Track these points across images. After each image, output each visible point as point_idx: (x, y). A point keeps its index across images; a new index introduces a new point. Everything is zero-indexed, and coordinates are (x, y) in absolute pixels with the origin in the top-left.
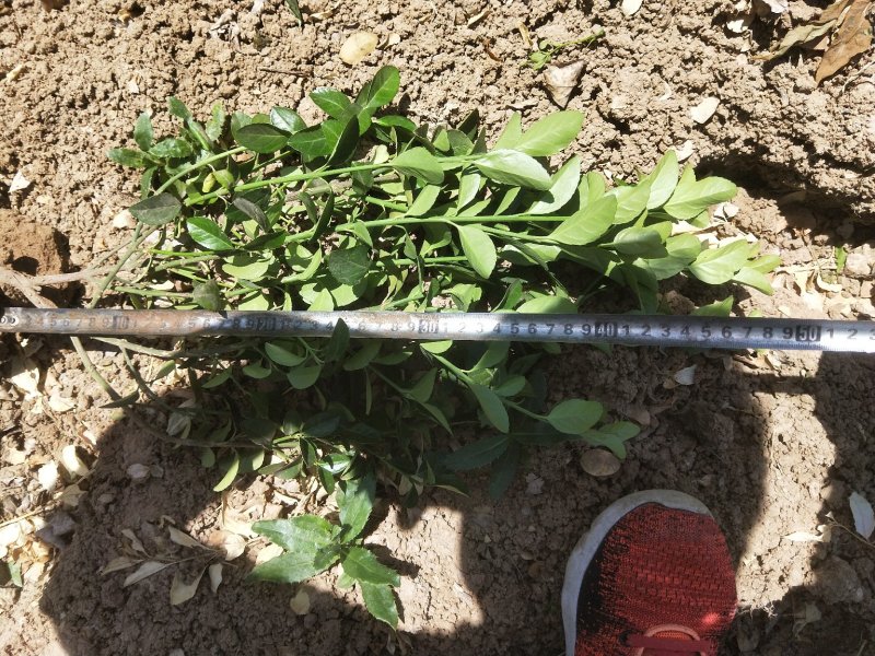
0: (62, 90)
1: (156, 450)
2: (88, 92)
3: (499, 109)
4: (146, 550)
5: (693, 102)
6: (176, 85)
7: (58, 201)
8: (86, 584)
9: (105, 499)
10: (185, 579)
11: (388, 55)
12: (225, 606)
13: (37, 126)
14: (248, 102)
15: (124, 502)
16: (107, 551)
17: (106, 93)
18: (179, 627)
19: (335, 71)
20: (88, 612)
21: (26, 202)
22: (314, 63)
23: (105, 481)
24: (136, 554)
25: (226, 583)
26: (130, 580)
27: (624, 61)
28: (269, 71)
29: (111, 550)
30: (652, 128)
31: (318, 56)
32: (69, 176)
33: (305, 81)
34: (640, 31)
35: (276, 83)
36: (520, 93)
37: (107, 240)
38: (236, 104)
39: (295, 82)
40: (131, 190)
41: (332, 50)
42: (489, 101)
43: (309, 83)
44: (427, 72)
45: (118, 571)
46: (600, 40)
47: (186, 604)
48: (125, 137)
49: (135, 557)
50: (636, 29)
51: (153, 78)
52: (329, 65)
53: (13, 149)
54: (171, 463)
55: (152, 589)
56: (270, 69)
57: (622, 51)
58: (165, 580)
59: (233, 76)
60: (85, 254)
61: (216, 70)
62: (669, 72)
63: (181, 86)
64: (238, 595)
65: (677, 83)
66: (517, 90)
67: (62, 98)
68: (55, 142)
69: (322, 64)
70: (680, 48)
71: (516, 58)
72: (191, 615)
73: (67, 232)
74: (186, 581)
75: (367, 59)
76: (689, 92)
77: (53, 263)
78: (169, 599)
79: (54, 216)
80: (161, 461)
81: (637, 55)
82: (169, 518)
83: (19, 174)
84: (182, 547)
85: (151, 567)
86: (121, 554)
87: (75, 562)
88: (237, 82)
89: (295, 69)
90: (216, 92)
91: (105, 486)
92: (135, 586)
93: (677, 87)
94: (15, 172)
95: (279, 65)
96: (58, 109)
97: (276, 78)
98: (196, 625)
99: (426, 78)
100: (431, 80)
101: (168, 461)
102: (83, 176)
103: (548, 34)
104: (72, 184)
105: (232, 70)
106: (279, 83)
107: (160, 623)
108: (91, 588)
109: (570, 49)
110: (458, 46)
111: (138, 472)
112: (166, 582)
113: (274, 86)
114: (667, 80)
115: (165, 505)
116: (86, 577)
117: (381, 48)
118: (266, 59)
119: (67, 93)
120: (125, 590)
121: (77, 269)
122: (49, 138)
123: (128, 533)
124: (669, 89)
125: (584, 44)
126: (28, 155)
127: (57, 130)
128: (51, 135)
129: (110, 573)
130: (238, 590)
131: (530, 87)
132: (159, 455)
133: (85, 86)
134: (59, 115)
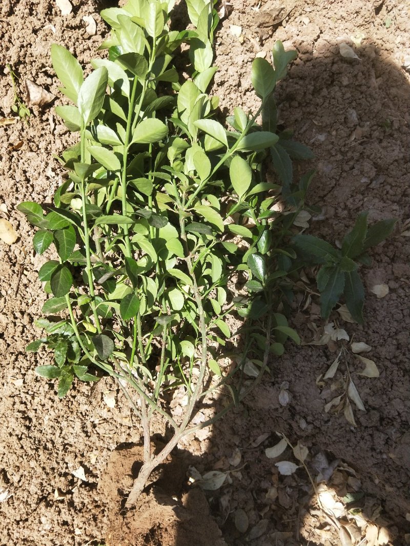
0: (17, 432)
1: (270, 384)
2: (20, 415)
3: (54, 142)
4: (340, 395)
5: (58, 13)
6: (21, 353)
7: (95, 448)
8: (362, 438)
9: (303, 425)
10: (361, 368)
11: (14, 213)
12: (381, 341)
13: (41, 452)
14: (36, 307)
15: (306, 410)
16: (340, 424)
17: (21, 403)
18: (395, 372)
19: (22, 249)
20: (383, 436)
21: (95, 472)
22: (15, 263)
23: (290, 425)
24: (342, 402)
25: (365, 340)
26: (361, 406)
27: (28, 53)
28: (17, 292)
29: (340, 421)
30: (73, 40)
31: (11, 259)
32: (77, 436)
33: (26, 269)
34: (10, 41)
35: (26, 288)
36: (45, 127)
37: (124, 415)
38: (37, 315)
39: (26, 276)
40: (88, 388)
41: (7, 250)
42: (49, 149)
43: (28, 267)
44: (27, 187)
45: (355, 415)
46: (14, 69)
47: (379, 367)
48: (52, 392)
49: (344, 404)
50: (8, 44)
51: (14, 368)
52: (17, 253)
53: (56, 475)
54: (279, 376)
55: (367, 391)
56: (15, 290)
57: (22, 53)
58: (362, 381)
59: (18, 315)
60: (133, 432)
61: (13, 325)
62: (38, 25)
63: (21, 350)
64: (374, 332)
65: (45, 21)
66: (43, 129)
67: (23, 433)
68: (53, 443)
69: (16, 258)
70: (22, 15)
71: (23, 130)
72: (387, 363)
73: (117, 443)
74: (363, 368)
75: (15, 227)
76: (51, 14)
77: (137, 452)
78: (375, 378)
79: (105, 452)
80: (277, 383)
81: (25, 44)
82: (318, 379)
83: (74, 473)
84: (338, 369)
85: (353, 392)
86: (342, 414)
87: (347, 447)
88: (22, 313)
89: (18, 275)
90: (28, 327)
91: (294, 425)
92: (366, 403)
93: (47, 21)
94: (73, 476)
95: (14, 286)
96: (30, 438)
97: (22, 287)
98: (394, 360)
99: (30, 189)
100: (32, 186)
101: (278, 378)
102: (78, 424)
103: (8, 105)
104: (83, 435)
105: (14, 315)
106: (26, 286)
107: (392, 386)
108: (365, 434)
109: (19, 91)
110: (12, 167)
111: (285, 398)
112: (363, 381)
113: (27, 289)
114: (43, 27)
115: (309, 381)
116: (357, 439)
117: (9, 216)
118: (9, 292)
119: (20, 430)
120: (368, 410)
121: (142, 438)
122: (49, 445)
123: (328, 407)
124: (48, 26)
125: (16, 80)
126: (61, 464)
127: (45, 440)
128: (47, 444)
129: (356, 422)
130: (370, 332)
131: (42, 121)
132: (273, 384)
133: (16, 416)
134: (35, 438)
